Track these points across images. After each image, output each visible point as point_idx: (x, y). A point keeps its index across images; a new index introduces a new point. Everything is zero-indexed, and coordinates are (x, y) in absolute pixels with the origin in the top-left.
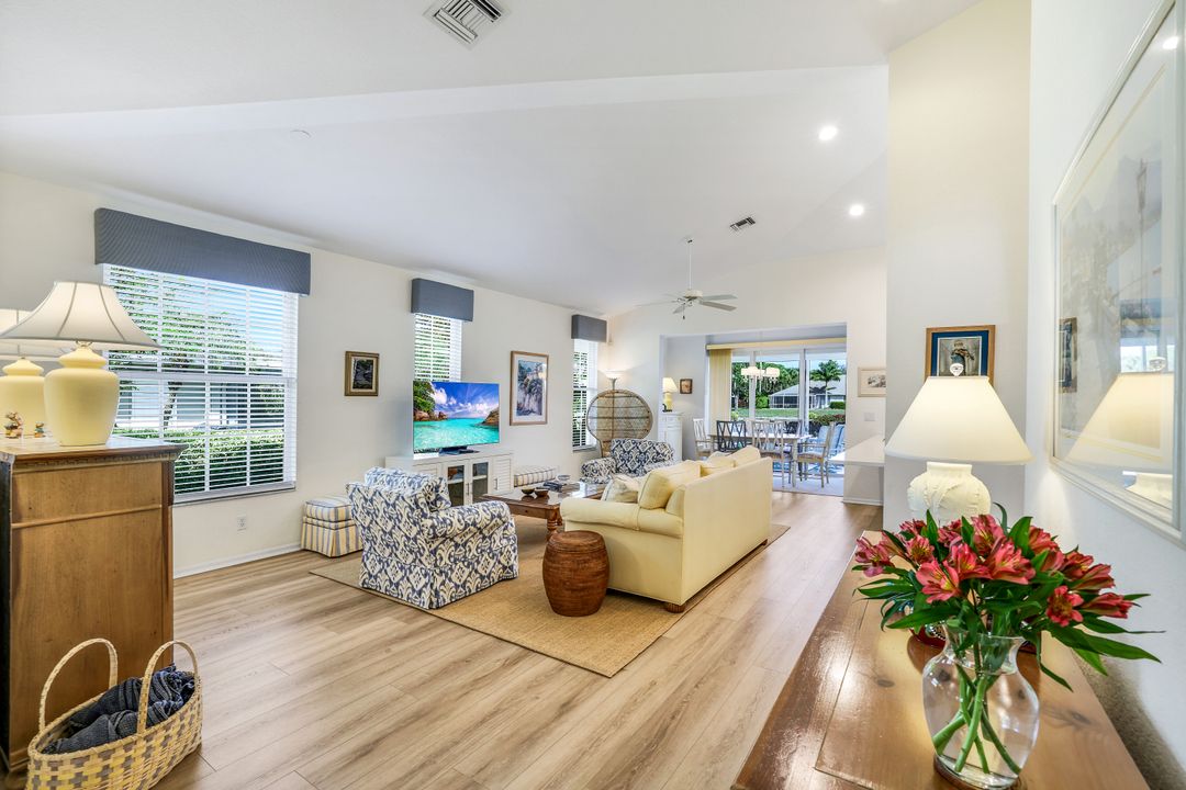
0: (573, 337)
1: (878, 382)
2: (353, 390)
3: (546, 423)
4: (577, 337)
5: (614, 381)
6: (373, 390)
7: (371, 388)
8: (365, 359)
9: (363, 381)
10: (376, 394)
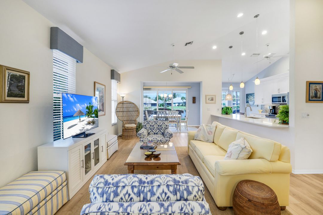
0: (111, 79)
1: (211, 99)
2: (7, 98)
3: (105, 115)
4: (114, 79)
5: (123, 97)
6: (26, 99)
7: (24, 97)
8: (18, 74)
9: (17, 91)
10: (27, 102)
